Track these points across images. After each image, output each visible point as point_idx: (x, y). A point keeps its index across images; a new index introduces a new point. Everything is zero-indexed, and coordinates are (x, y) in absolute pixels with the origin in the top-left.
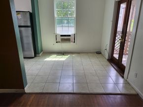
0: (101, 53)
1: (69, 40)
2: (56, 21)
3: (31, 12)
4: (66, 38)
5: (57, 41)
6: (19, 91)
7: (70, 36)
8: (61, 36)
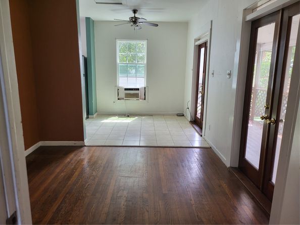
0: (183, 115)
1: (136, 96)
2: (119, 69)
3: (86, 56)
4: (132, 93)
5: (120, 97)
6: (78, 143)
7: (138, 89)
8: (126, 89)
